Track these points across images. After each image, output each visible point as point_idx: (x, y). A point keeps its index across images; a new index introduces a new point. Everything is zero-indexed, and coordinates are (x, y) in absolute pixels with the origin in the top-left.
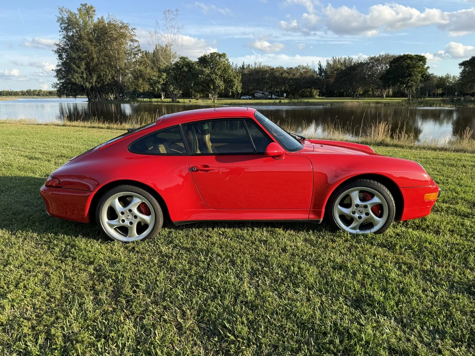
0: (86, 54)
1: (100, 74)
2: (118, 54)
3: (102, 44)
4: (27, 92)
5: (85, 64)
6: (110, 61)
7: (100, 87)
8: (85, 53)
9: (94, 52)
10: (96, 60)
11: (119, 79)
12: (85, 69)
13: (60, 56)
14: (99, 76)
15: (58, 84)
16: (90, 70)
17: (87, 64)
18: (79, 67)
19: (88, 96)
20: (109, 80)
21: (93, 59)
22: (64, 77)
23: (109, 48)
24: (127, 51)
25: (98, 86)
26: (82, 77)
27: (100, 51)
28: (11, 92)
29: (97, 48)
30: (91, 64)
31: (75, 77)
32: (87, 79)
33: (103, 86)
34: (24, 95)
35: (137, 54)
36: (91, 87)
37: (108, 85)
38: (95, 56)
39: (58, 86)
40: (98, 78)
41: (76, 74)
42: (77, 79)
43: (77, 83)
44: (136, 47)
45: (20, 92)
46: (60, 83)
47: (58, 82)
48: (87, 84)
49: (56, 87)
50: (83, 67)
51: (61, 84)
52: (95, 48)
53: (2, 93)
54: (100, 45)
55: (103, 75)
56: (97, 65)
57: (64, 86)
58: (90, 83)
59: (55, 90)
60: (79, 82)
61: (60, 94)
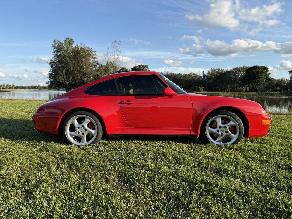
0: (67, 65)
1: (74, 76)
2: (85, 65)
3: (76, 60)
4: (31, 87)
5: (66, 71)
6: (80, 69)
7: (73, 84)
8: (66, 64)
9: (71, 64)
10: (72, 68)
11: (85, 80)
12: (66, 74)
13: (52, 66)
14: (73, 78)
15: (49, 82)
16: (68, 74)
17: (67, 71)
18: (62, 72)
19: (66, 89)
20: (79, 80)
21: (70, 68)
22: (53, 78)
23: (80, 62)
24: (91, 64)
25: (73, 83)
26: (63, 78)
27: (75, 63)
28: (22, 87)
29: (73, 62)
30: (69, 71)
31: (59, 78)
32: (66, 79)
33: (75, 83)
34: (29, 89)
35: (96, 65)
36: (68, 84)
37: (78, 82)
38: (72, 66)
39: (49, 83)
40: (72, 79)
41: (60, 76)
42: (60, 79)
43: (60, 81)
44: (96, 62)
45: (27, 87)
46: (51, 81)
47: (50, 81)
48: (66, 82)
49: (48, 84)
50: (64, 72)
51: (51, 82)
52: (72, 62)
53: (17, 88)
54: (75, 60)
55: (76, 77)
56: (72, 71)
57: (53, 83)
58: (68, 82)
59: (47, 85)
60: (61, 80)
61: (50, 88)
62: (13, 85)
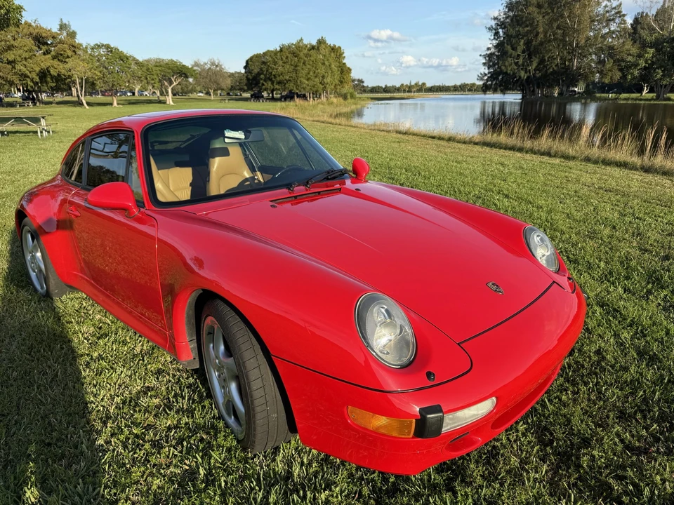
0: (529, 28)
1: (543, 56)
2: (579, 23)
3: (555, 11)
4: (460, 86)
5: (525, 44)
6: (564, 37)
7: (540, 78)
8: (527, 26)
9: (541, 24)
10: (542, 36)
11: (573, 65)
12: (523, 52)
13: (497, 34)
14: (542, 61)
15: (486, 75)
16: (530, 52)
17: (528, 43)
18: (514, 49)
19: (522, 90)
20: (557, 65)
21: (537, 34)
22: (495, 64)
23: (566, 14)
24: (598, 16)
25: (538, 75)
26: (516, 64)
27: (551, 22)
28: (443, 87)
29: (547, 17)
30: (534, 43)
31: (507, 64)
32: (523, 65)
33: (545, 76)
34: (456, 90)
35: (613, 20)
36: (528, 77)
37: (554, 72)
38: (541, 30)
39: (486, 78)
40: (539, 64)
41: (509, 59)
42: (509, 66)
43: (509, 72)
44: (615, 8)
45: (452, 86)
46: (489, 73)
47: (487, 72)
48: (522, 74)
49: (482, 79)
50: (521, 46)
51: (489, 75)
52: (543, 17)
53: (433, 89)
54: (553, 11)
55: (548, 58)
56: (541, 44)
57: (493, 76)
58: (526, 73)
59: (481, 83)
60: (511, 70)
61: (485, 89)
62: (424, 84)
